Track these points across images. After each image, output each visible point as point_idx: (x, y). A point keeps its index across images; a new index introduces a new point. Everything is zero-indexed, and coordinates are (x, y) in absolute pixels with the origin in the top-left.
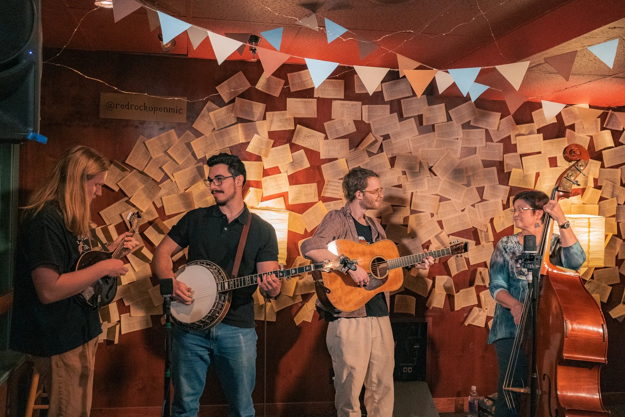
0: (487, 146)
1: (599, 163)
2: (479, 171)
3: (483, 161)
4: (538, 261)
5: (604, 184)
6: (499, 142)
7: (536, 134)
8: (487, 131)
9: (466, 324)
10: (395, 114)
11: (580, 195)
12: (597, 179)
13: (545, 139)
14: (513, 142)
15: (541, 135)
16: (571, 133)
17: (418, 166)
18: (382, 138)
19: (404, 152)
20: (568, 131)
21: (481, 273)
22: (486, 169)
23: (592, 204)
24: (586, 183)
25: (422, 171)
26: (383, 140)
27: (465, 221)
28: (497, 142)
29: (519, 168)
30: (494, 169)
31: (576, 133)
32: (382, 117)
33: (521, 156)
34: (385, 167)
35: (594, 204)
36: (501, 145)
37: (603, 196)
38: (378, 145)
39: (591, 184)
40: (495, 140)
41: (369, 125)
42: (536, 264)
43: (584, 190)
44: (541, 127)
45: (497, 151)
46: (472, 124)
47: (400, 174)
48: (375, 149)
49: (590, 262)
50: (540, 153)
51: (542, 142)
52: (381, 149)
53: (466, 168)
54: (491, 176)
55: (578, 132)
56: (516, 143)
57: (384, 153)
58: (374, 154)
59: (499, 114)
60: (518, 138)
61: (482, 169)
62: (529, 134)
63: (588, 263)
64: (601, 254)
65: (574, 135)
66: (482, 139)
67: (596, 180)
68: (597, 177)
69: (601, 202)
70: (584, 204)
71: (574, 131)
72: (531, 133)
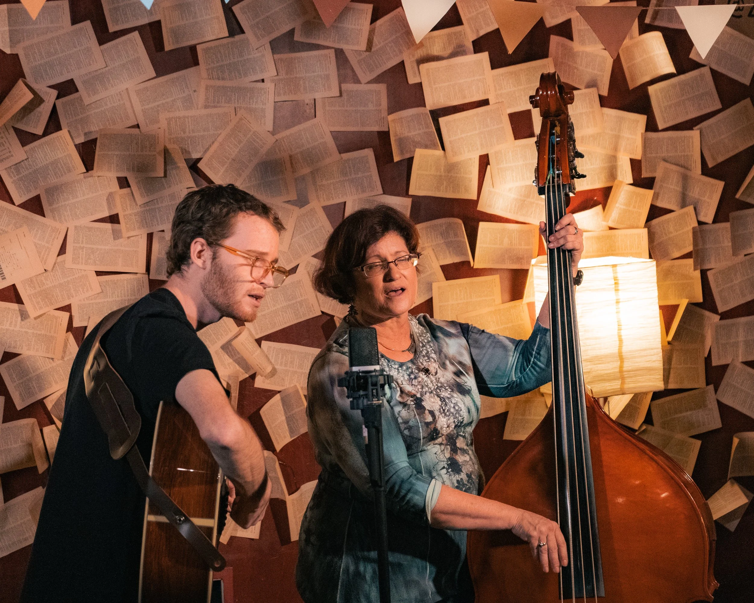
0: (344, 95)
1: (641, 119)
2: (328, 161)
3: (336, 135)
4: (377, 390)
5: (658, 174)
6: (378, 80)
7: (471, 54)
8: (340, 54)
10: (87, 25)
11: (600, 207)
12: (639, 162)
13: (494, 66)
14: (412, 80)
15: (485, 56)
16: (563, 45)
17: (160, 161)
18: (55, 93)
19: (120, 127)
20: (555, 40)
22: (345, 156)
23: (633, 227)
24: (612, 174)
25: (172, 173)
26: (58, 97)
27: (299, 300)
28: (369, 83)
29: (433, 146)
30: (369, 154)
31: (576, 46)
32: (49, 36)
33: (437, 114)
34: (69, 171)
35: (637, 227)
36: (382, 88)
37: (660, 204)
38: (45, 110)
39: (626, 174)
40: (364, 76)
41: (15, 57)
42: (373, 395)
43: (606, 192)
44: (482, 33)
45: (371, 107)
46: (297, 37)
47: (115, 186)
48: (36, 124)
49: (627, 380)
50: (485, 103)
51: (492, 75)
52: (53, 123)
53: (291, 156)
54: (360, 175)
55: (583, 43)
56: (419, 81)
57: (64, 133)
58: (35, 137)
59: (369, 8)
60: (424, 67)
61: (336, 156)
62: (453, 55)
63: (623, 383)
64: (654, 358)
65: (571, 49)
66: (327, 77)
67: (635, 165)
68: (638, 156)
69: (655, 222)
70: (611, 228)
71: (571, 38)
72: (459, 51)
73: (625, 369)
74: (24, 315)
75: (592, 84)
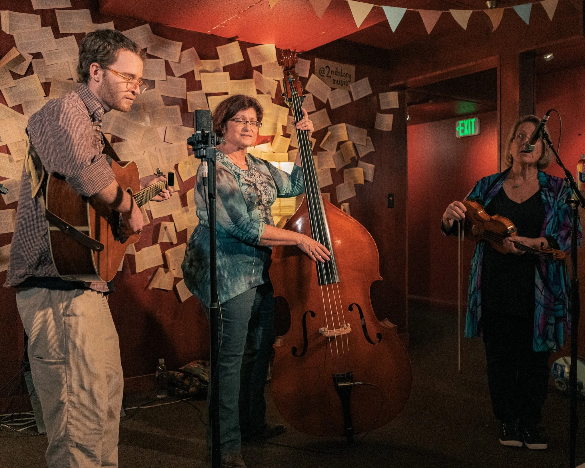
0: (168, 81)
1: (287, 110)
2: (159, 108)
3: (164, 97)
5: (292, 133)
6: (182, 77)
7: (222, 72)
8: (167, 63)
9: (150, 288)
10: (49, 28)
11: (270, 143)
12: (286, 127)
13: (232, 78)
14: (197, 79)
15: (227, 74)
16: (259, 75)
18: (32, 57)
19: (63, 78)
20: (255, 72)
21: (166, 228)
22: (168, 107)
23: (282, 153)
24: (275, 130)
26: (33, 58)
27: (144, 167)
28: (179, 77)
30: (177, 108)
31: (263, 76)
32: (30, 30)
33: (208, 95)
34: (37, 95)
35: (284, 153)
36: (184, 80)
37: (292, 145)
38: (26, 64)
39: (280, 131)
40: (177, 74)
41: (12, 37)
43: (273, 137)
44: (227, 64)
45: (179, 88)
46: (148, 52)
48: (22, 70)
49: (282, 210)
50: (227, 93)
51: (230, 82)
52: (30, 71)
53: (143, 104)
54: (173, 116)
55: (266, 76)
56: (200, 80)
57: (35, 76)
58: (20, 76)
59: (180, 44)
60: (202, 74)
61: (163, 106)
62: (215, 71)
63: (280, 211)
64: (293, 202)
65: (261, 77)
66: (161, 71)
67: (284, 128)
68: (285, 125)
69: (290, 152)
70: (273, 152)
71: (261, 73)
72: (216, 70)
73: (281, 205)
74: (11, 160)
75: (269, 93)
